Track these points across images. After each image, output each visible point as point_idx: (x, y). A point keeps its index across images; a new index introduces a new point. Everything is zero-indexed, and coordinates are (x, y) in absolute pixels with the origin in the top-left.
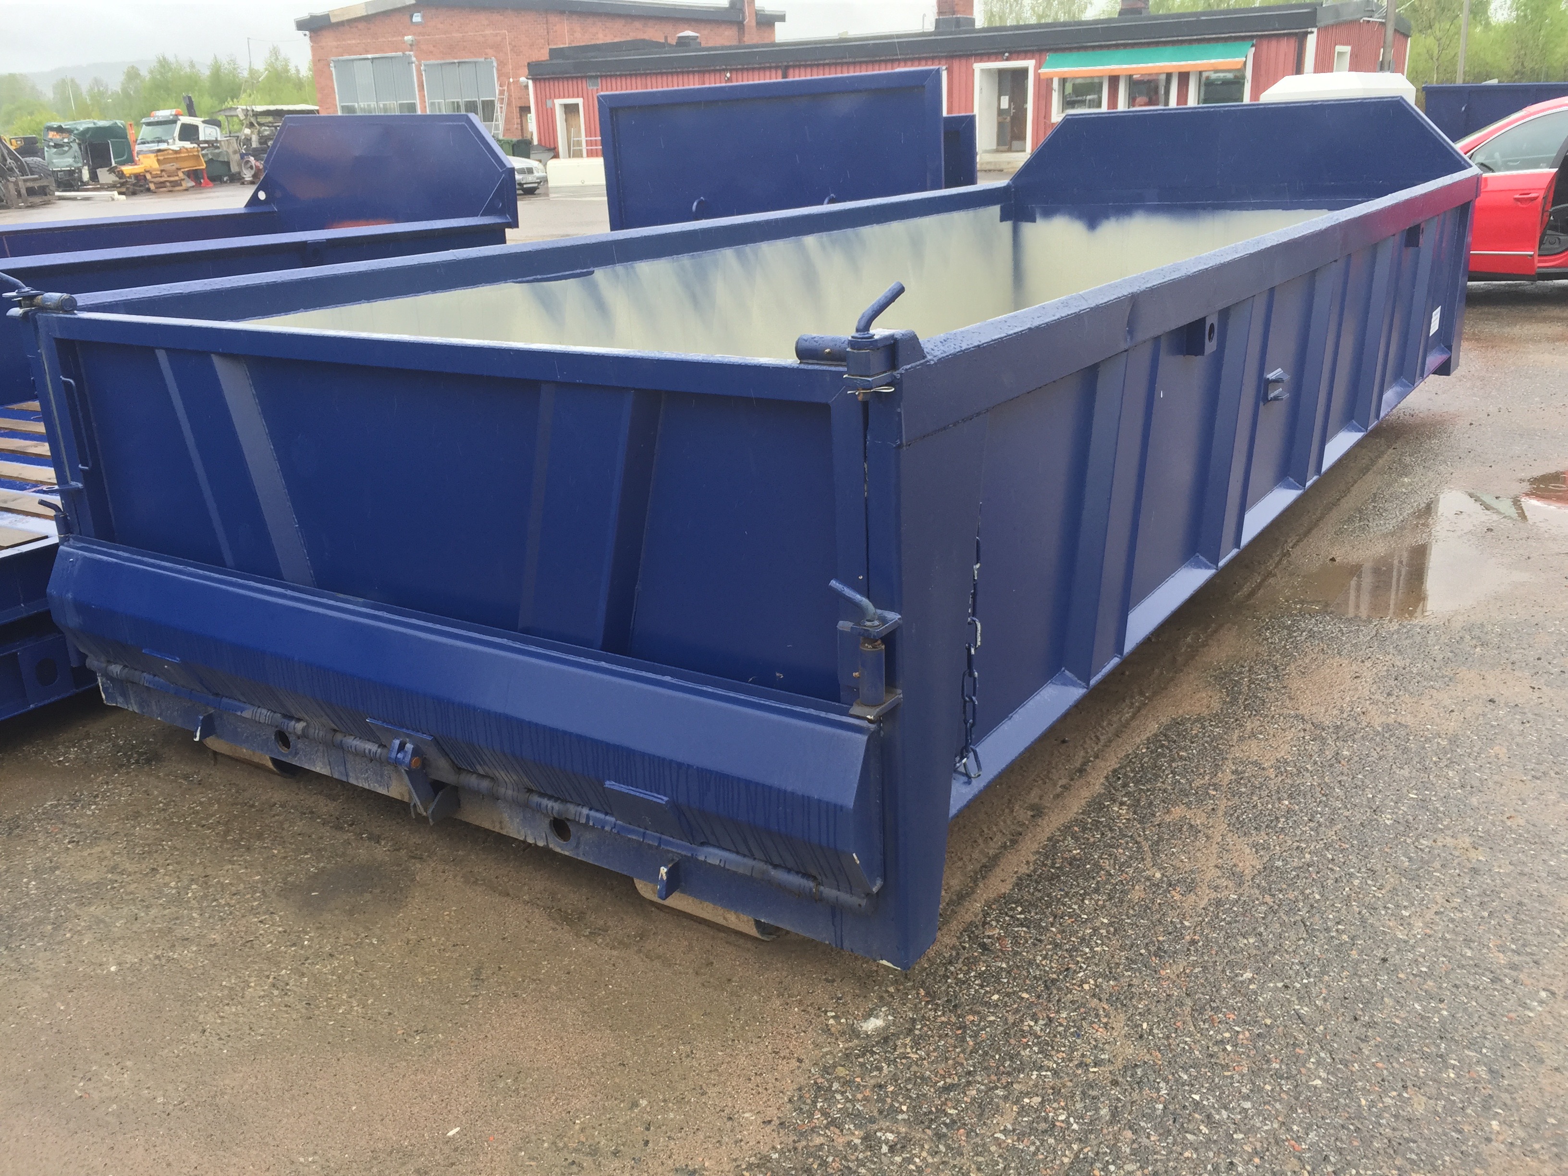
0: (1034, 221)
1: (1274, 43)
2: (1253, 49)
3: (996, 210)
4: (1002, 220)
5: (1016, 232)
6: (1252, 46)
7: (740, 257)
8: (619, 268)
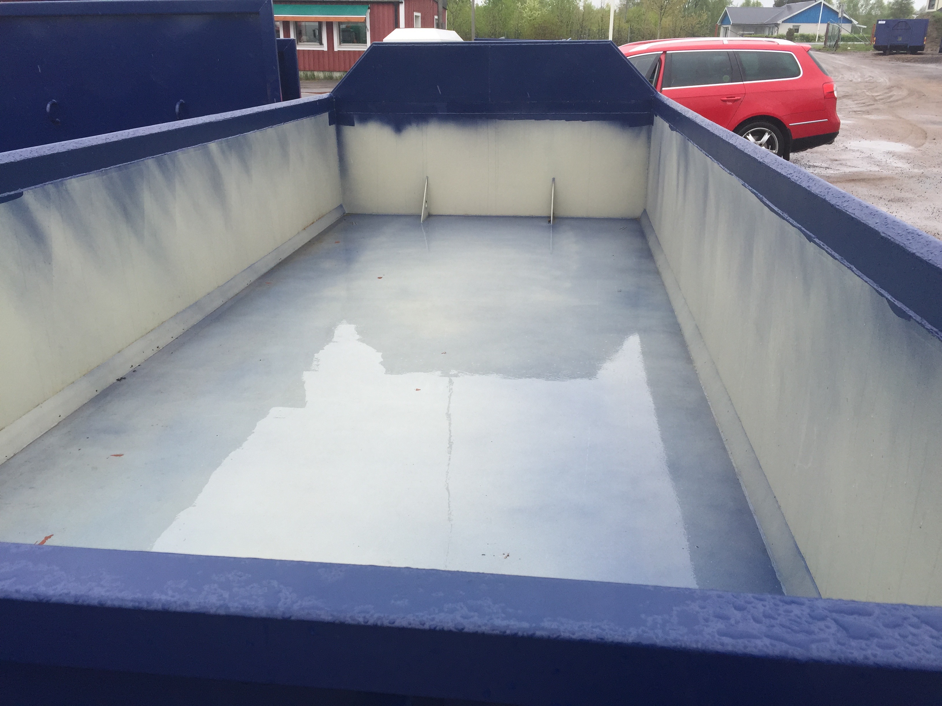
0: (353, 125)
1: (381, 8)
2: (369, 10)
3: (325, 116)
4: (330, 125)
5: (339, 134)
6: (369, 8)
7: (161, 165)
8: (49, 187)
